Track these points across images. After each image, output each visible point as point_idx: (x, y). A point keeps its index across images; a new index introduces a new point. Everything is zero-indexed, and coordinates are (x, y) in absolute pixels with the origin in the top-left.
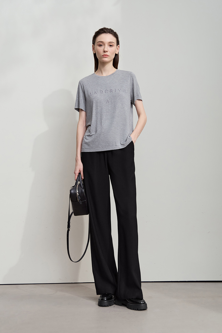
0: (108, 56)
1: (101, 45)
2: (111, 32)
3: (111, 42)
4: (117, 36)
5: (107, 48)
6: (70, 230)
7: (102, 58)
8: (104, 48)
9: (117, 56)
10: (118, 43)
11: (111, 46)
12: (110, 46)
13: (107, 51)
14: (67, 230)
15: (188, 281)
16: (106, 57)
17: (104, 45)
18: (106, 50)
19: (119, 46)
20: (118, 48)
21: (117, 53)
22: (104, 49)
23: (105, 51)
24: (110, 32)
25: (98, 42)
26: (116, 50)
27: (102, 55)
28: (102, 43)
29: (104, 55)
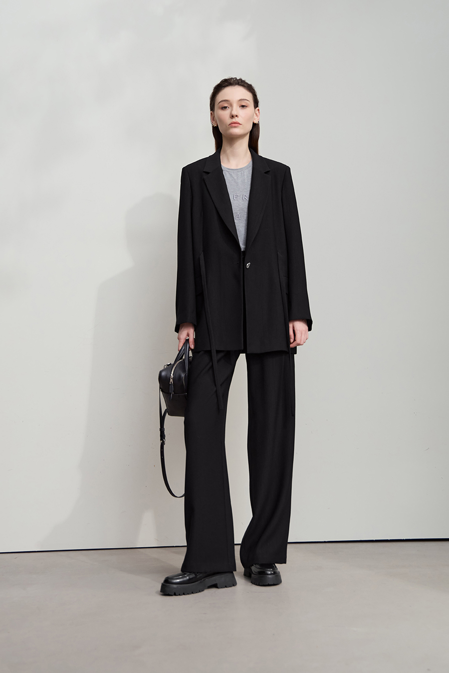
0: (240, 124)
1: (225, 107)
2: (242, 84)
3: (243, 100)
4: (254, 90)
5: (236, 110)
6: (165, 442)
7: (229, 129)
8: (232, 110)
9: (255, 126)
10: (256, 103)
11: (243, 106)
12: (241, 107)
13: (237, 116)
14: (160, 444)
15: (391, 539)
16: (235, 127)
17: (231, 105)
18: (234, 113)
19: (258, 110)
20: (257, 112)
21: (256, 122)
22: (231, 113)
23: (233, 116)
24: (240, 84)
25: (220, 102)
26: (254, 115)
27: (229, 124)
28: (227, 103)
29: (232, 123)
